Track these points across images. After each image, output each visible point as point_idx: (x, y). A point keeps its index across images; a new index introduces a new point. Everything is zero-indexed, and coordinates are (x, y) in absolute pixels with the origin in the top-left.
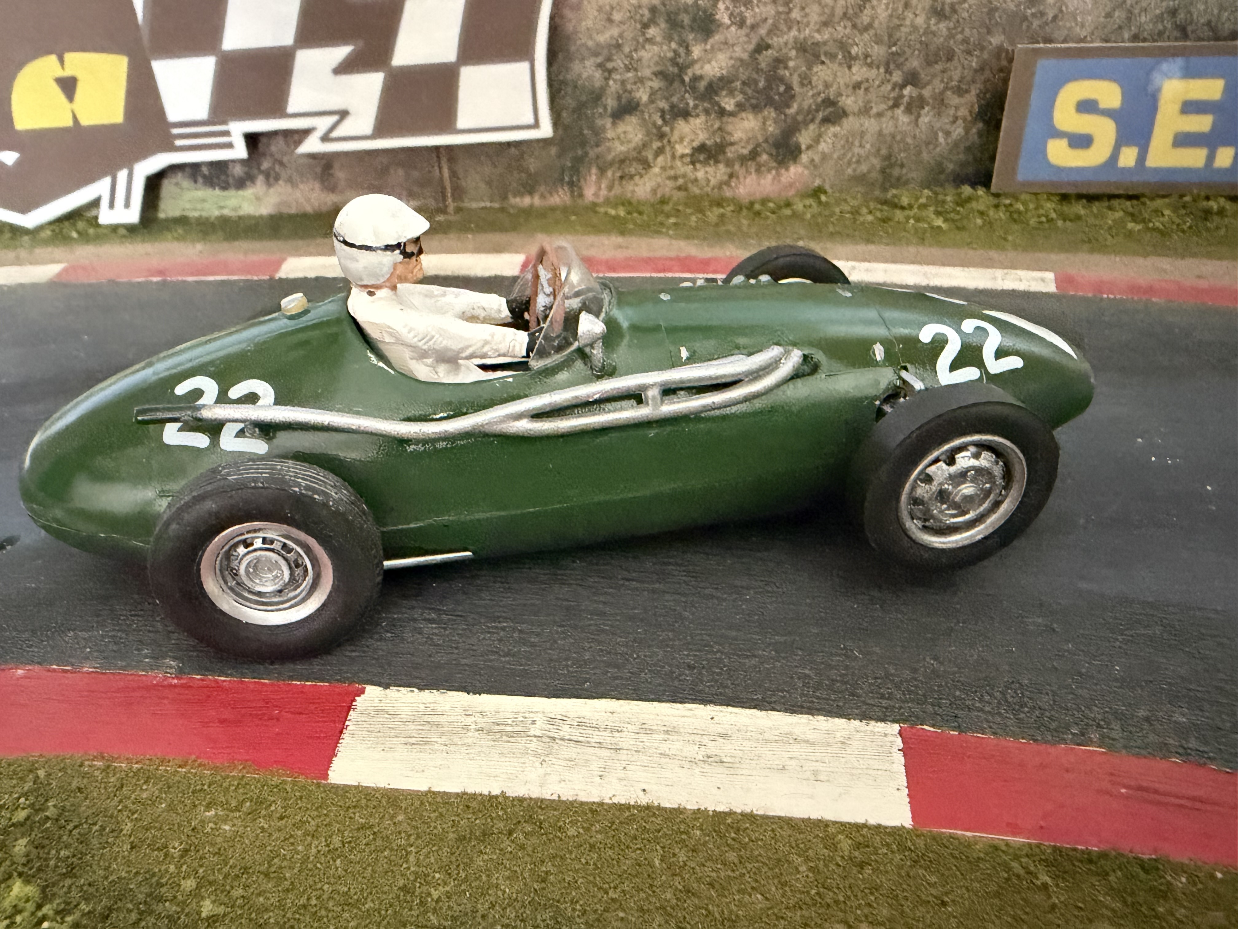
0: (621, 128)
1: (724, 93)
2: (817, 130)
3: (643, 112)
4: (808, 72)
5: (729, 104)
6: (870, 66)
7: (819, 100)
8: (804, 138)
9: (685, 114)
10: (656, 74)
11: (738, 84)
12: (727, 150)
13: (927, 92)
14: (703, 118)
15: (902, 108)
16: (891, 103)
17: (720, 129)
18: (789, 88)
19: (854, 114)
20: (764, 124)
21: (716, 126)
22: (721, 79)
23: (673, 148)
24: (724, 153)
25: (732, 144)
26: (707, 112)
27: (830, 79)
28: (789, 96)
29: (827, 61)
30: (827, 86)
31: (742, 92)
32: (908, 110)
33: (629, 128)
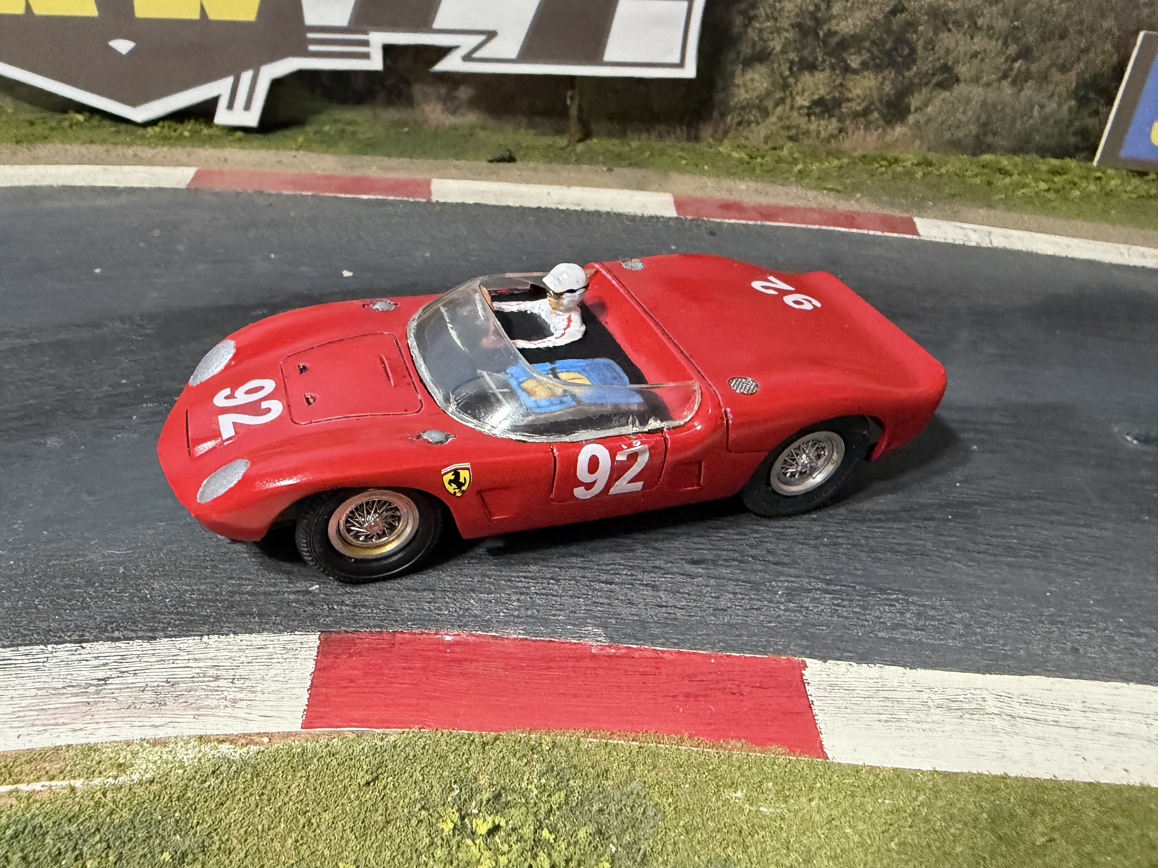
0: (750, 75)
1: (853, 50)
2: (928, 95)
3: (772, 62)
4: (934, 38)
5: (854, 62)
6: (991, 37)
7: (938, 65)
8: (915, 101)
9: (812, 67)
10: (793, 26)
11: (867, 44)
12: (844, 105)
13: (1034, 68)
14: (828, 72)
15: (1009, 80)
16: (1000, 74)
17: (841, 85)
18: (913, 51)
19: (965, 81)
20: (882, 84)
21: (837, 83)
22: (853, 37)
23: (793, 99)
24: (840, 107)
25: (849, 100)
26: (833, 68)
27: (952, 45)
28: (911, 60)
29: (954, 29)
30: (948, 52)
31: (869, 50)
32: (1014, 83)
33: (756, 76)
